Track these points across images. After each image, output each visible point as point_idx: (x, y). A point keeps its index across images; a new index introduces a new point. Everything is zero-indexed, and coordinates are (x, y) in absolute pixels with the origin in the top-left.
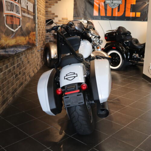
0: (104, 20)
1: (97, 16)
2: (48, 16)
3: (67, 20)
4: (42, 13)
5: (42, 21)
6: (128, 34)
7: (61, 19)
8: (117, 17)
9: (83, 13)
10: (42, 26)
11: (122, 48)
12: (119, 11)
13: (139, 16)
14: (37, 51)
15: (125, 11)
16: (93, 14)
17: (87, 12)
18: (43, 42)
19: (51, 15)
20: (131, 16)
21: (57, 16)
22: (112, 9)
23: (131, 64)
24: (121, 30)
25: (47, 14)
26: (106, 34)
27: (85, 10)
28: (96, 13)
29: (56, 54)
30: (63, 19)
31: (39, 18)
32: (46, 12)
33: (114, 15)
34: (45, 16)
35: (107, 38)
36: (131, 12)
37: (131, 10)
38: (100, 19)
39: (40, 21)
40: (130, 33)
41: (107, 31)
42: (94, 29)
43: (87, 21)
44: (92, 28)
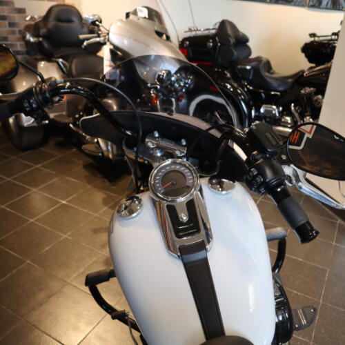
6: (242, 41)
11: (233, 86)
24: (229, 31)
35: (188, 52)
40: (247, 40)
41: (186, 32)
42: (168, 38)
43: (146, 7)
44: (164, 37)
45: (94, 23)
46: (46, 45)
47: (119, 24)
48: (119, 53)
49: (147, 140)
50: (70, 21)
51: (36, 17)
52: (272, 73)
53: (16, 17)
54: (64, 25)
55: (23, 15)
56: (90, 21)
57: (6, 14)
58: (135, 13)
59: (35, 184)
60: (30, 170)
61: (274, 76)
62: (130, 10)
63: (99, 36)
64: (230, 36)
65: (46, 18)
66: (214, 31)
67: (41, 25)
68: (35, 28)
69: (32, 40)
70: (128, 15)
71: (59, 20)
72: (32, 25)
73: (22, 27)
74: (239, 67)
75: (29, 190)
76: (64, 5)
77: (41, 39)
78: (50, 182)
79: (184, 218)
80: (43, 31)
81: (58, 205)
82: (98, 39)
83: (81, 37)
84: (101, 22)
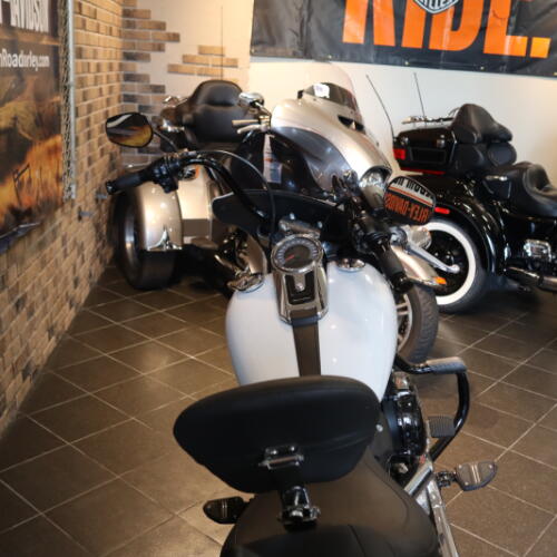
0: (387, 63)
1: (357, 46)
2: (132, 36)
3: (222, 55)
4: (102, 25)
5: (105, 63)
6: (499, 139)
7: (194, 52)
8: (448, 52)
9: (296, 27)
10: (105, 87)
11: (475, 209)
12: (455, 27)
13: (544, 55)
14: (76, 215)
15: (483, 29)
16: (341, 37)
17: (313, 26)
18: (107, 157)
19: (151, 32)
20: (507, 52)
21: (175, 38)
22: (429, 17)
23: (515, 285)
25: (129, 25)
26: (403, 134)
27: (305, 13)
28: (353, 31)
29: (165, 228)
30: (202, 51)
31: (88, 50)
32: (126, 13)
33: (433, 45)
34: (120, 37)
35: (407, 155)
36: (507, 33)
37: (509, 23)
38: (372, 59)
39: (93, 62)
40: (510, 137)
41: (404, 123)
42: (360, 127)
43: (328, 84)
44: (353, 125)
45: (253, 104)
46: (189, 137)
47: (287, 106)
48: (285, 145)
49: (281, 222)
50: (227, 104)
51: (179, 97)
52: (548, 190)
53: (151, 99)
54: (218, 109)
55: (162, 95)
56: (249, 101)
57: (136, 93)
58: (311, 92)
59: (154, 332)
60: (147, 315)
61: (551, 193)
62: (304, 87)
63: (259, 123)
64: (474, 129)
65: (192, 100)
66: (449, 123)
67: (186, 108)
68: (175, 114)
69: (170, 129)
70: (300, 94)
71: (211, 102)
72: (172, 109)
73: (157, 113)
74: (489, 178)
75: (143, 339)
76: (222, 81)
77: (183, 129)
78: (175, 332)
79: (301, 286)
80: (187, 117)
81: (183, 360)
82: (257, 126)
83: (236, 122)
84: (262, 103)
